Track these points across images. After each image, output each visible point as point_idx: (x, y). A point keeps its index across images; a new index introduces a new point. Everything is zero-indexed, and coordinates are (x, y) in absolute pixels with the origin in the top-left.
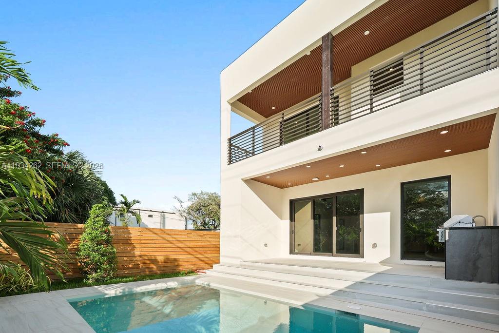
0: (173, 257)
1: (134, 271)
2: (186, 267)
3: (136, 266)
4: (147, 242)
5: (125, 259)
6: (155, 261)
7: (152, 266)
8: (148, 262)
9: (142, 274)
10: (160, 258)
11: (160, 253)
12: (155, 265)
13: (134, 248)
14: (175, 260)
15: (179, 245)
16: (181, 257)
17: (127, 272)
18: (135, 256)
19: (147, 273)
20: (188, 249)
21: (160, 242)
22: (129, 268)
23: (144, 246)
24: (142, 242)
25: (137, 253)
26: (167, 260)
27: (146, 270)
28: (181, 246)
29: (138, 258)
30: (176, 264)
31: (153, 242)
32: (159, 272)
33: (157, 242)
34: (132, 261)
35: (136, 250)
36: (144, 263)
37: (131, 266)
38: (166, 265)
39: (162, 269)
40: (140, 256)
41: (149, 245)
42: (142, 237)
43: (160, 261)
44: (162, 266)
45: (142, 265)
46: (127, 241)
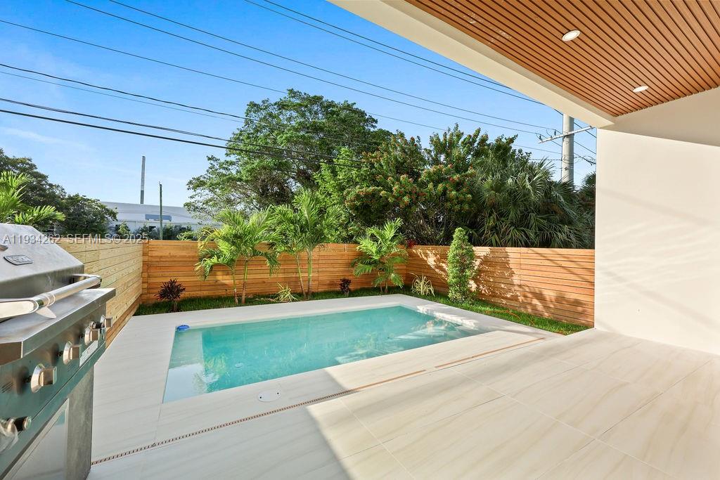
0: (572, 297)
1: (513, 303)
3: (515, 298)
4: (530, 267)
5: (503, 286)
6: (540, 297)
7: (535, 302)
8: (530, 295)
10: (549, 294)
11: (548, 286)
12: (540, 302)
13: (512, 274)
14: (577, 303)
17: (504, 302)
18: (513, 285)
19: (530, 310)
22: (506, 298)
23: (525, 272)
24: (523, 267)
25: (516, 280)
26: (560, 299)
27: (529, 307)
29: (517, 288)
30: (580, 309)
31: (538, 268)
32: (546, 314)
33: (544, 269)
34: (510, 290)
35: (514, 278)
36: (525, 296)
37: (509, 296)
38: (559, 306)
40: (520, 286)
41: (531, 273)
42: (523, 261)
43: (548, 298)
44: (552, 306)
45: (523, 298)
46: (505, 265)
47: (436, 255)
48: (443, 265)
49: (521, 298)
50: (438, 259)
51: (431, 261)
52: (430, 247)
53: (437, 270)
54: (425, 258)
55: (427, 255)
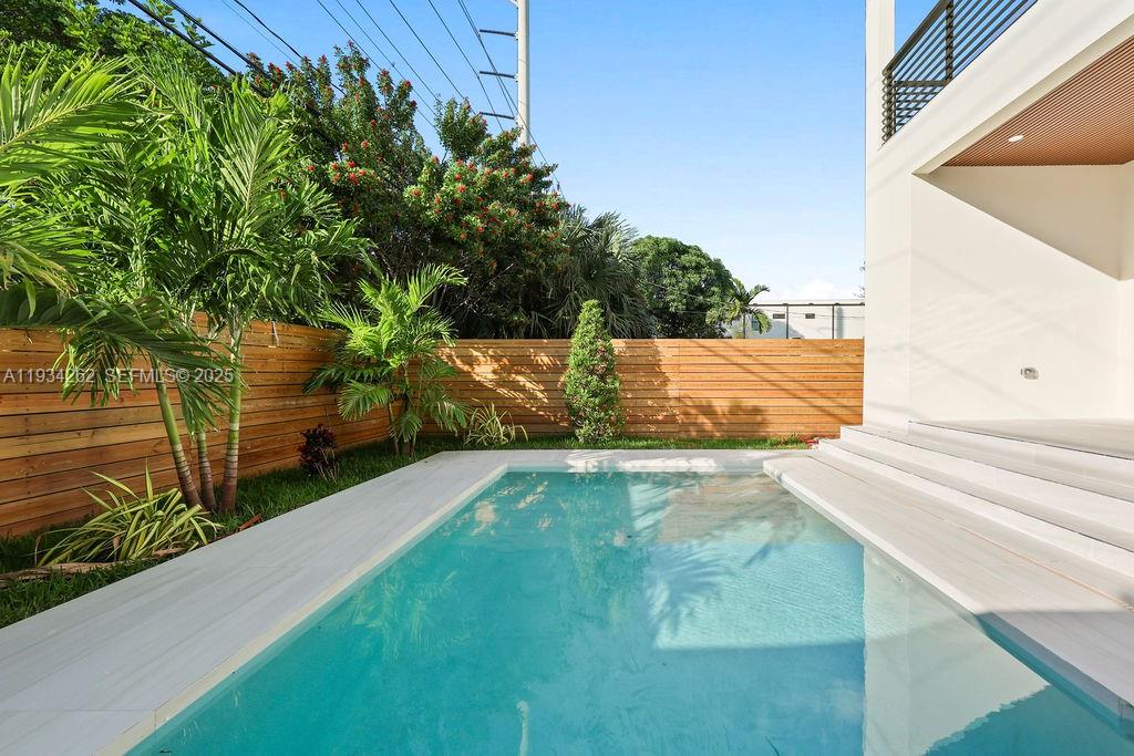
0: (750, 403)
1: (669, 428)
2: (784, 428)
3: (671, 419)
4: (693, 368)
5: (650, 402)
6: (708, 411)
7: (702, 419)
8: (693, 411)
9: (683, 435)
10: (721, 404)
11: (721, 394)
12: (709, 419)
13: (666, 381)
14: (756, 411)
15: (766, 376)
16: (770, 403)
17: (654, 428)
18: (667, 398)
19: (694, 434)
20: (791, 386)
21: (721, 369)
22: (657, 422)
23: (687, 376)
24: (682, 368)
25: (673, 390)
26: (736, 410)
27: (691, 428)
28: (774, 377)
29: (672, 403)
30: (759, 418)
31: (704, 369)
32: (718, 434)
33: (714, 369)
34: (662, 408)
35: (670, 386)
36: (686, 414)
37: (660, 418)
38: (734, 419)
39: (725, 428)
40: (678, 399)
41: (696, 376)
42: (683, 360)
43: (719, 411)
44: (724, 421)
45: (682, 416)
46: (653, 367)
47: (496, 358)
48: (520, 378)
49: (680, 419)
50: (503, 368)
51: (484, 372)
52: (479, 343)
53: (502, 391)
54: (466, 368)
55: (470, 361)
